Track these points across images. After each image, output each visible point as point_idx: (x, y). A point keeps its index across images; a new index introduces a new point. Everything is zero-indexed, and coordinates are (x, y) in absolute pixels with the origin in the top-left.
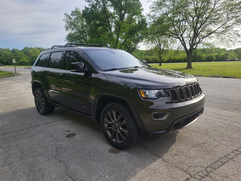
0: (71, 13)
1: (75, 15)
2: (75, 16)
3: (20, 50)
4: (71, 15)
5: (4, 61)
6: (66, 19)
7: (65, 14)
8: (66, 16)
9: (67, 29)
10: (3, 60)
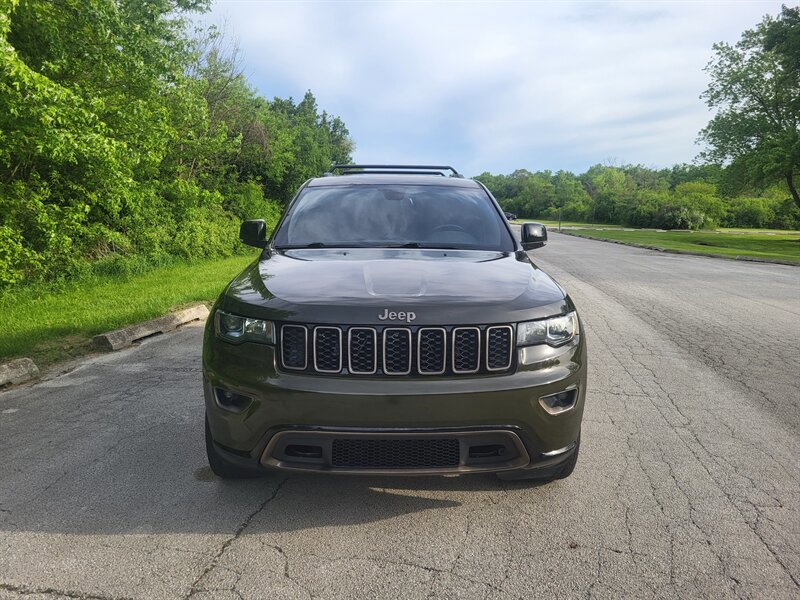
0: (741, 39)
1: (755, 44)
2: (755, 49)
3: (577, 175)
4: (739, 45)
5: (527, 206)
6: (716, 63)
7: (715, 47)
8: (719, 54)
9: (713, 98)
10: (525, 204)
